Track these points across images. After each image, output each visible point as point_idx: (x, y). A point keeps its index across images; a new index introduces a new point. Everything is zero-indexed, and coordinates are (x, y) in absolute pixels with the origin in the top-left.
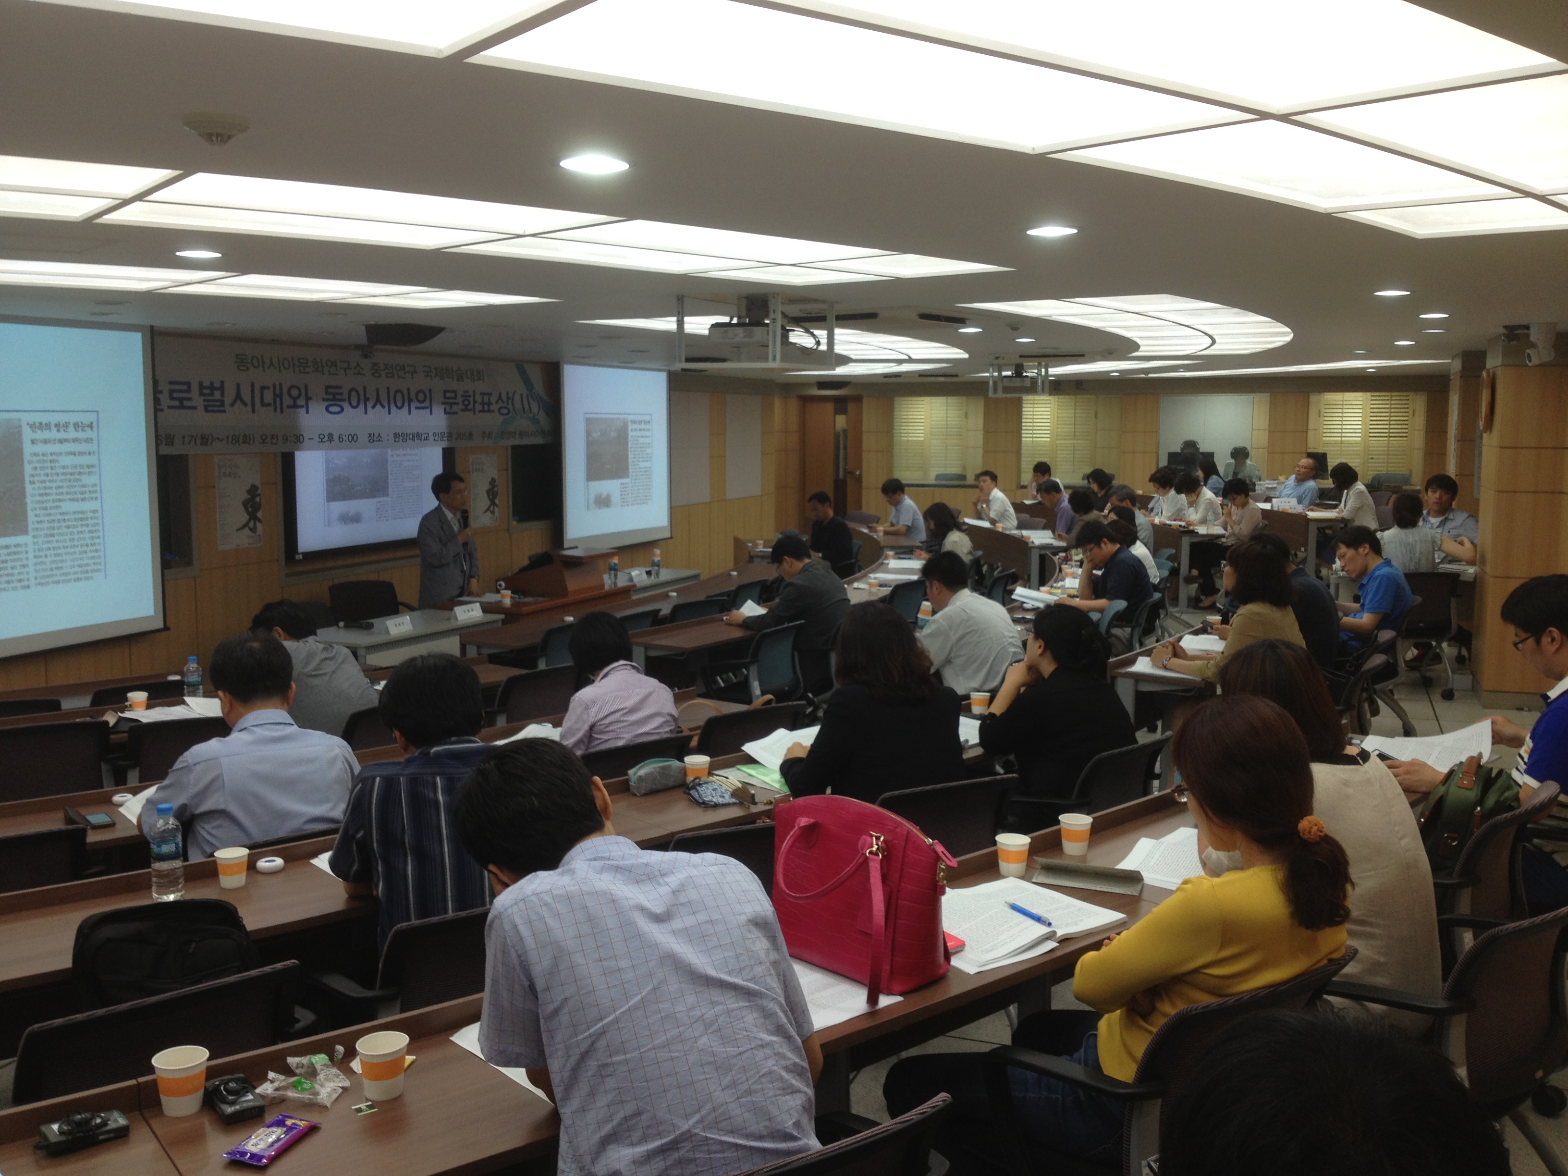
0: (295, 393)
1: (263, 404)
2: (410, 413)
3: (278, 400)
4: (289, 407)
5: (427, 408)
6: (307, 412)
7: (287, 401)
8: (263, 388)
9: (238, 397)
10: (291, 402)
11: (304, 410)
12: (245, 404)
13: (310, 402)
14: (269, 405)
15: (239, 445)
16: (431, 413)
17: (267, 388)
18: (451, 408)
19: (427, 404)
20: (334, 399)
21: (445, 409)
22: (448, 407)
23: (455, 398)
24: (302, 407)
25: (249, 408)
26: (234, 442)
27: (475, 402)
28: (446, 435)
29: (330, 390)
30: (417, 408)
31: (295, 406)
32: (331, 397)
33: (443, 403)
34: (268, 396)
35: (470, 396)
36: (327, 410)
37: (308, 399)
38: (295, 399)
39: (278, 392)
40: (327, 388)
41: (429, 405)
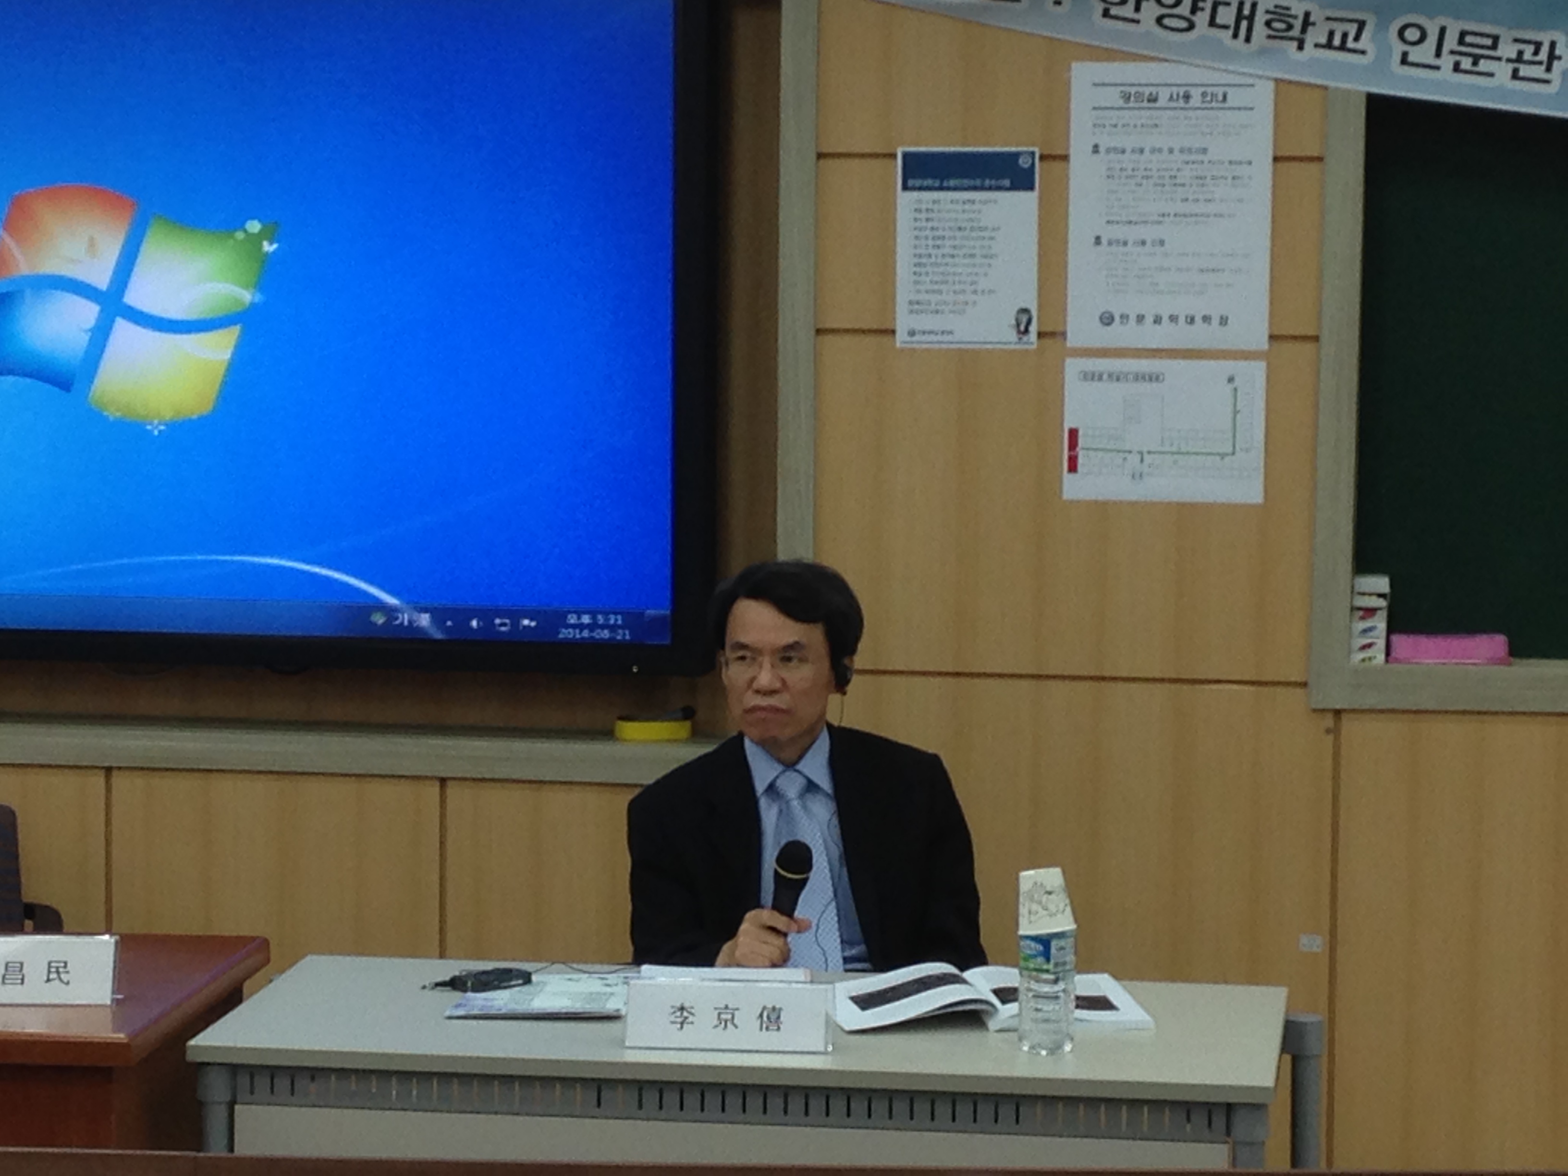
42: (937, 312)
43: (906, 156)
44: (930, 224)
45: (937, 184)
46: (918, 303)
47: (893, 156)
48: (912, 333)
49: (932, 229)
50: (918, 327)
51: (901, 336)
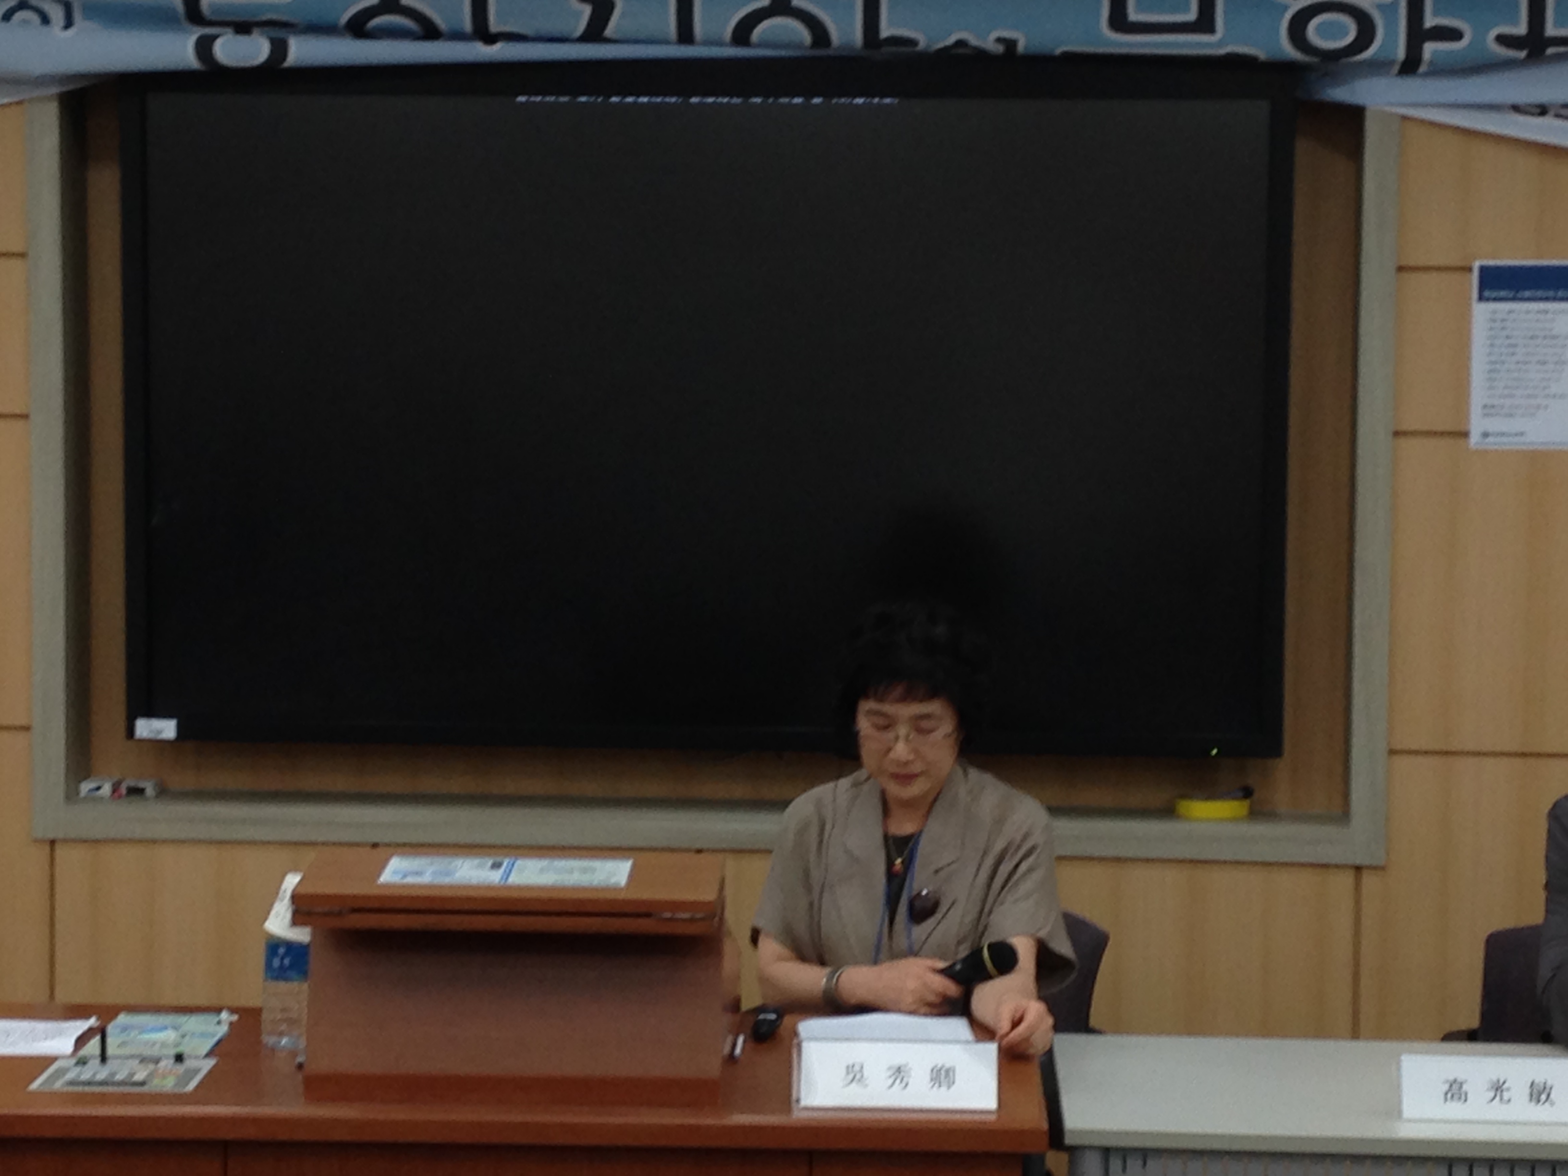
42: (1511, 415)
43: (1483, 270)
44: (1504, 333)
45: (1511, 295)
46: (1493, 406)
47: (1470, 269)
48: (1486, 435)
49: (1508, 337)
50: (1490, 430)
51: (1474, 439)
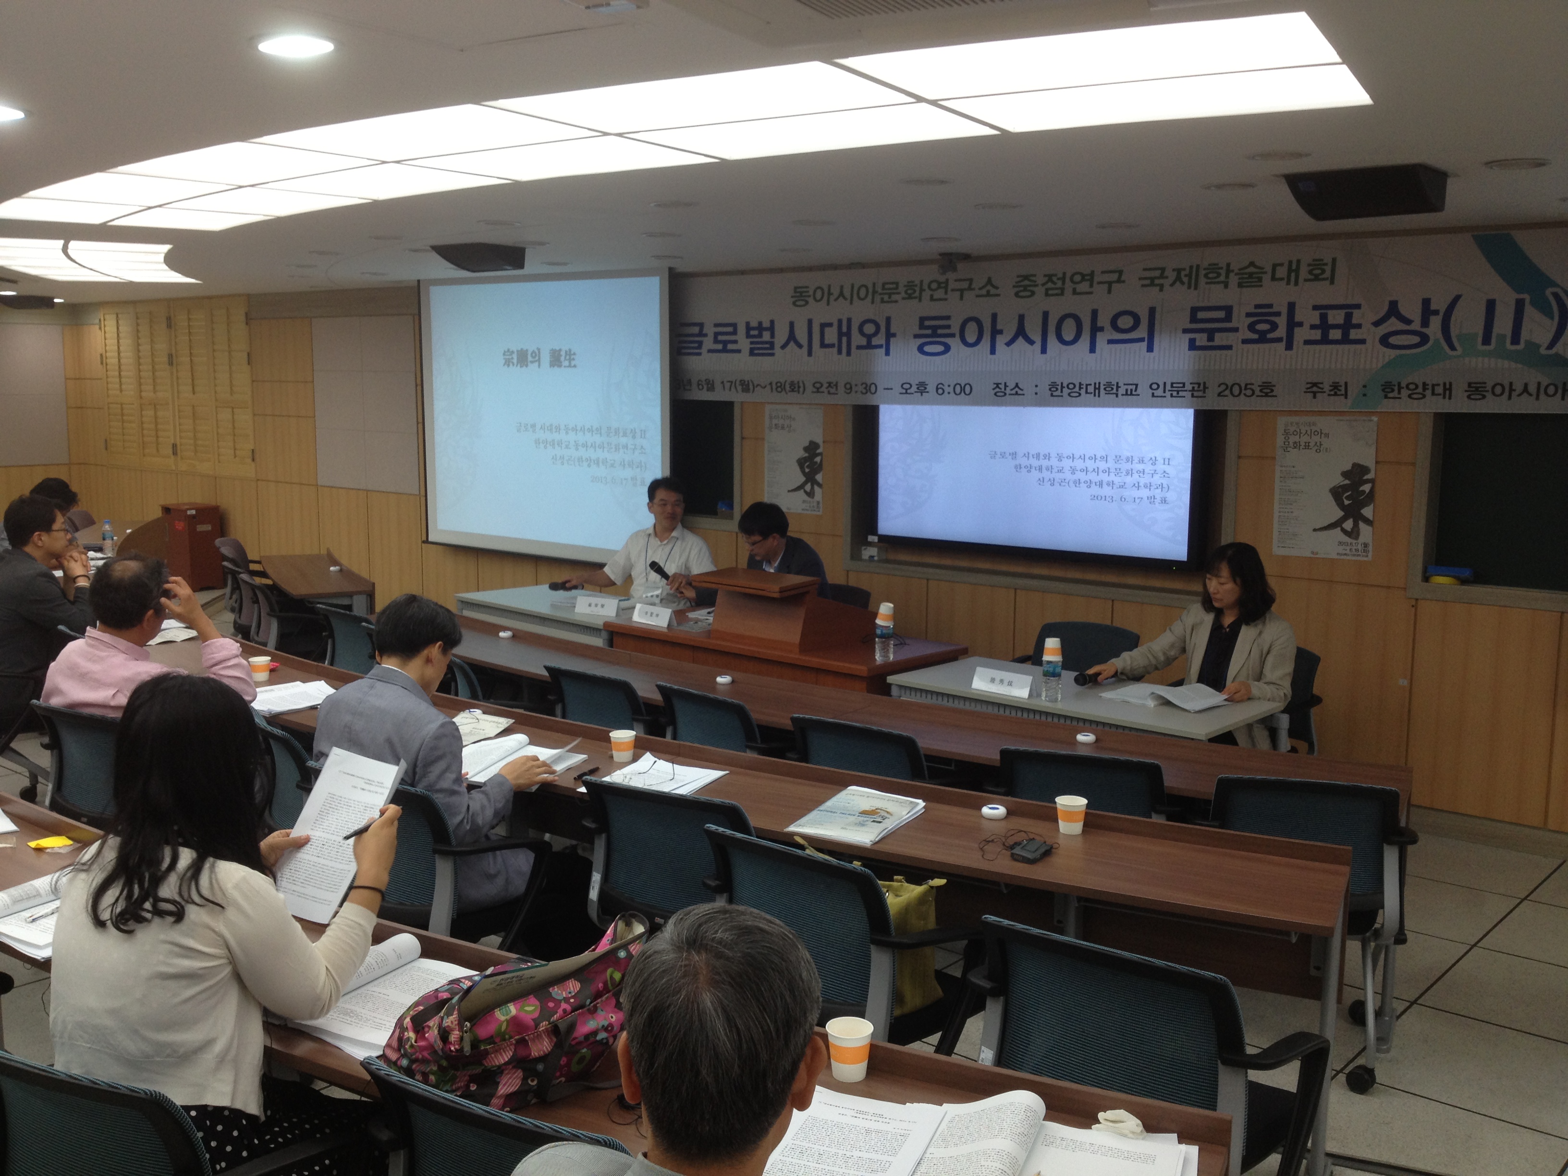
0: (869, 329)
1: (823, 345)
2: (1092, 350)
3: (844, 339)
4: (859, 347)
5: (1141, 340)
6: (887, 353)
7: (857, 339)
8: (823, 326)
9: (792, 337)
10: (864, 342)
11: (883, 350)
12: (800, 346)
13: (892, 340)
14: (832, 346)
15: (787, 393)
16: (1150, 349)
17: (830, 325)
18: (1211, 339)
19: (1142, 332)
20: (934, 334)
21: (1192, 342)
22: (1201, 339)
23: (1228, 318)
24: (880, 346)
25: (805, 350)
26: (779, 389)
27: (1292, 325)
28: (1188, 387)
29: (927, 323)
30: (1110, 342)
31: (869, 346)
32: (929, 332)
33: (1185, 331)
34: (831, 336)
35: (1278, 314)
36: (921, 349)
37: (889, 335)
38: (869, 337)
39: (844, 329)
40: (922, 320)
41: (1145, 335)
